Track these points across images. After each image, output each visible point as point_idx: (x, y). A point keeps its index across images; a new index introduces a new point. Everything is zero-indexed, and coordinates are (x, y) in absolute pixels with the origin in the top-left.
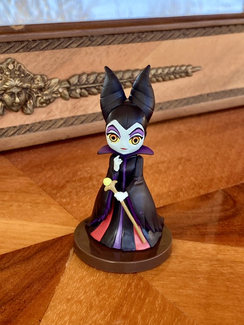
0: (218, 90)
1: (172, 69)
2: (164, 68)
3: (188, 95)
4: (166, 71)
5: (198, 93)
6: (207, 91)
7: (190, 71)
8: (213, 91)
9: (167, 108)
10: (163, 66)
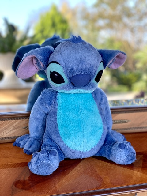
0: (136, 127)
1: (122, 121)
2: (119, 120)
3: (126, 127)
4: (120, 121)
5: (129, 127)
6: (132, 127)
7: (127, 121)
8: (135, 126)
9: (119, 130)
10: (119, 119)
